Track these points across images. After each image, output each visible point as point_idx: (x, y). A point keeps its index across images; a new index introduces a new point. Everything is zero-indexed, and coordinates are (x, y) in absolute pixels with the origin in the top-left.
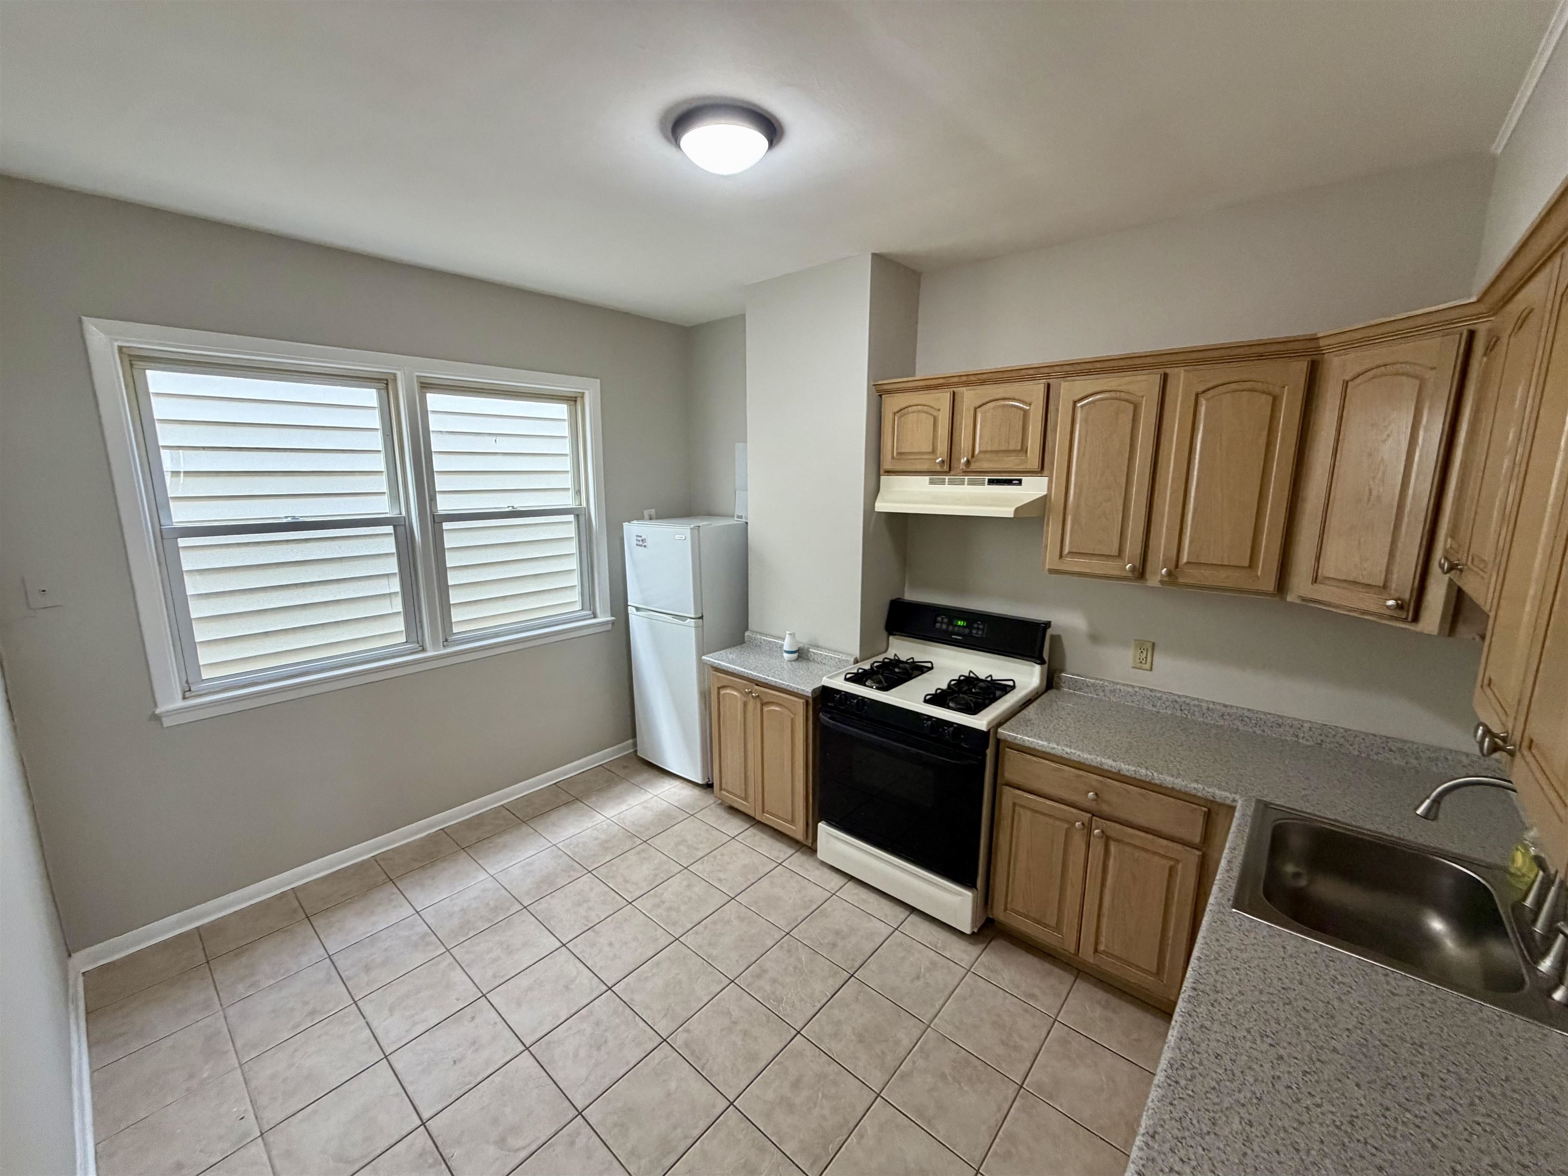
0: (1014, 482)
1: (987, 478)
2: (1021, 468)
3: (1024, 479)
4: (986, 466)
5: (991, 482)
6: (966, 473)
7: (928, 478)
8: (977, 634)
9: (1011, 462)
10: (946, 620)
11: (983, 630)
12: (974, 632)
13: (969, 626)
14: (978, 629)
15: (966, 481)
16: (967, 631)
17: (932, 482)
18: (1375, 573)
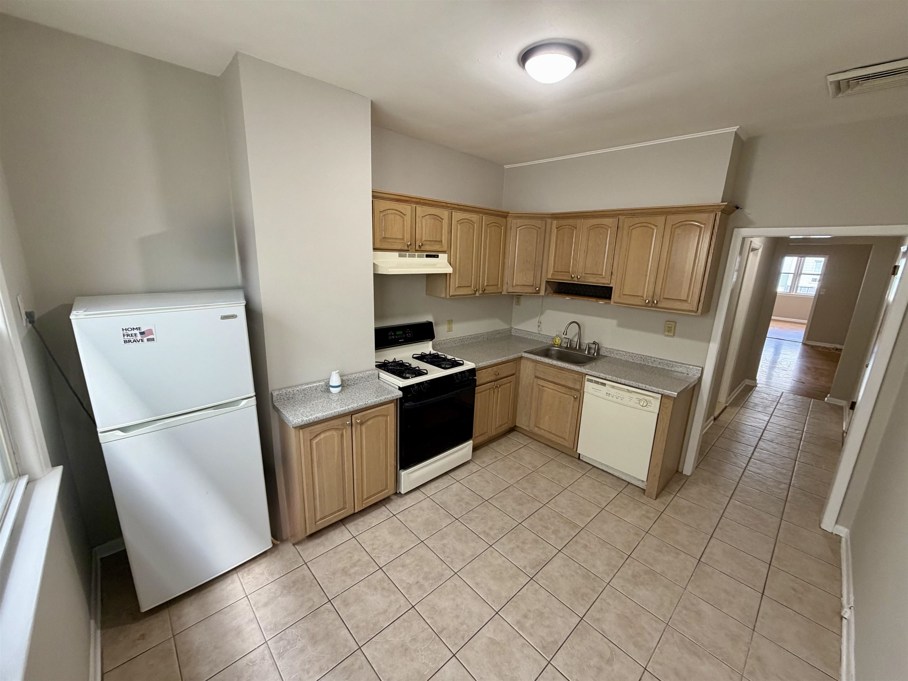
0: (436, 256)
1: (425, 254)
2: (440, 250)
3: (440, 255)
4: (428, 248)
5: (427, 256)
6: (416, 251)
7: (398, 253)
8: (409, 335)
9: (436, 247)
10: (393, 334)
11: (410, 333)
12: (408, 335)
13: (404, 333)
14: (408, 333)
15: (416, 255)
16: (404, 336)
17: (400, 256)
18: (530, 281)
